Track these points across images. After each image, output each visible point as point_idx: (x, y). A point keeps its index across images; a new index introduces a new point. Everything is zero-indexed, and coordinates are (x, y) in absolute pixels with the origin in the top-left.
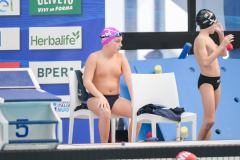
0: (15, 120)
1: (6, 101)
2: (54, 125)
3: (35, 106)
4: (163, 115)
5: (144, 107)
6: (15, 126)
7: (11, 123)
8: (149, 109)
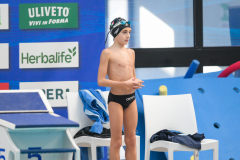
0: (26, 148)
1: (17, 127)
2: (71, 154)
3: (49, 132)
4: (181, 143)
5: (159, 133)
6: (27, 155)
7: (22, 152)
8: (164, 135)
